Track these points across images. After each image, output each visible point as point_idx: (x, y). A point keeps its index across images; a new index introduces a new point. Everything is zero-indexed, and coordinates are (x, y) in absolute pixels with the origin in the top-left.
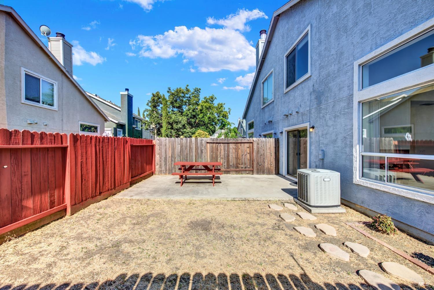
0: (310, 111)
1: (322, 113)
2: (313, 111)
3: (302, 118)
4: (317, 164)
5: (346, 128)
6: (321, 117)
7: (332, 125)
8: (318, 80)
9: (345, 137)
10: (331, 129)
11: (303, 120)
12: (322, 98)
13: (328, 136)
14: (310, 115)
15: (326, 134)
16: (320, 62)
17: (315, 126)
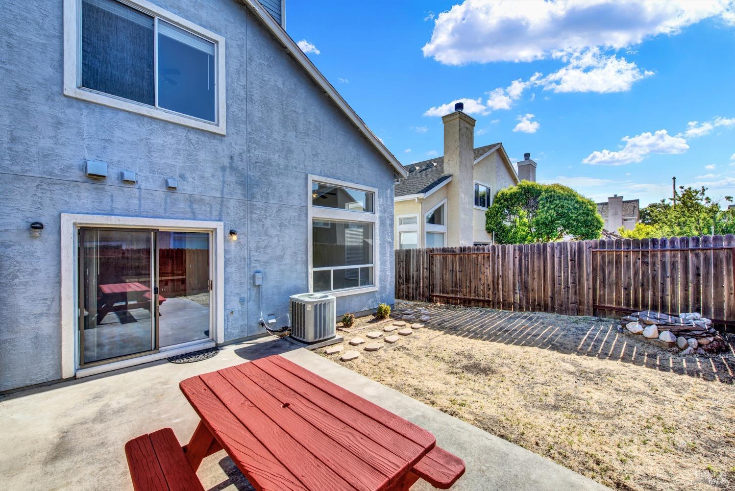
0: (222, 201)
1: (256, 214)
2: (232, 203)
3: (191, 207)
4: (244, 295)
5: (297, 243)
6: (254, 219)
7: (276, 235)
8: (244, 156)
9: (295, 253)
10: (275, 240)
11: (194, 213)
12: (255, 190)
13: (269, 250)
14: (221, 209)
15: (266, 247)
16: (249, 130)
17: (238, 231)
